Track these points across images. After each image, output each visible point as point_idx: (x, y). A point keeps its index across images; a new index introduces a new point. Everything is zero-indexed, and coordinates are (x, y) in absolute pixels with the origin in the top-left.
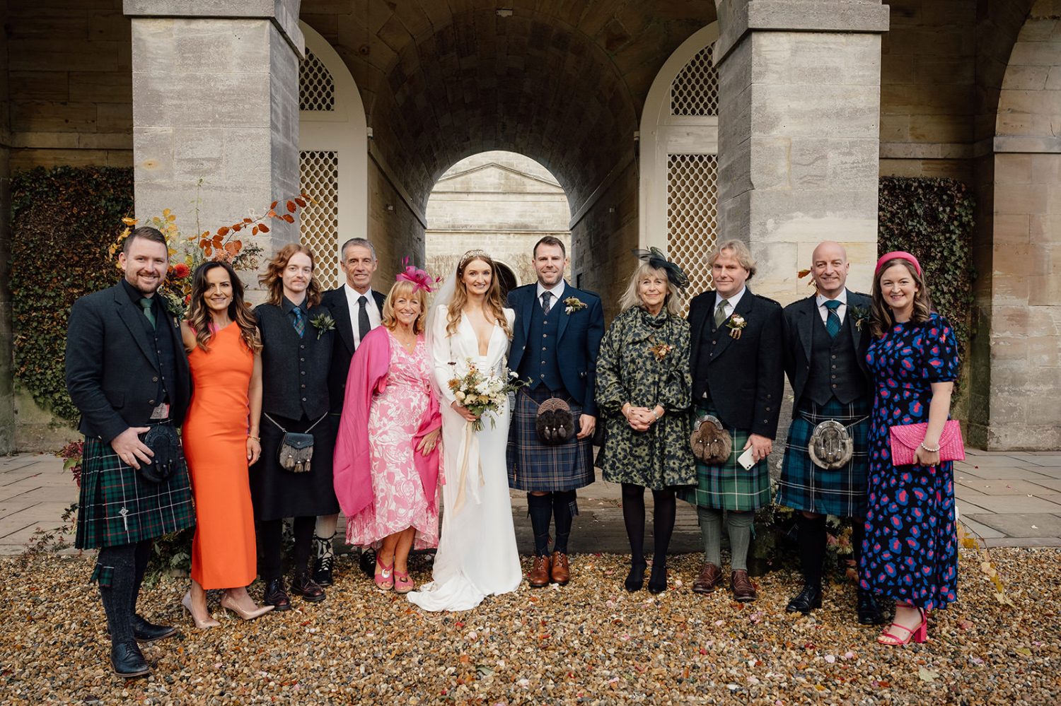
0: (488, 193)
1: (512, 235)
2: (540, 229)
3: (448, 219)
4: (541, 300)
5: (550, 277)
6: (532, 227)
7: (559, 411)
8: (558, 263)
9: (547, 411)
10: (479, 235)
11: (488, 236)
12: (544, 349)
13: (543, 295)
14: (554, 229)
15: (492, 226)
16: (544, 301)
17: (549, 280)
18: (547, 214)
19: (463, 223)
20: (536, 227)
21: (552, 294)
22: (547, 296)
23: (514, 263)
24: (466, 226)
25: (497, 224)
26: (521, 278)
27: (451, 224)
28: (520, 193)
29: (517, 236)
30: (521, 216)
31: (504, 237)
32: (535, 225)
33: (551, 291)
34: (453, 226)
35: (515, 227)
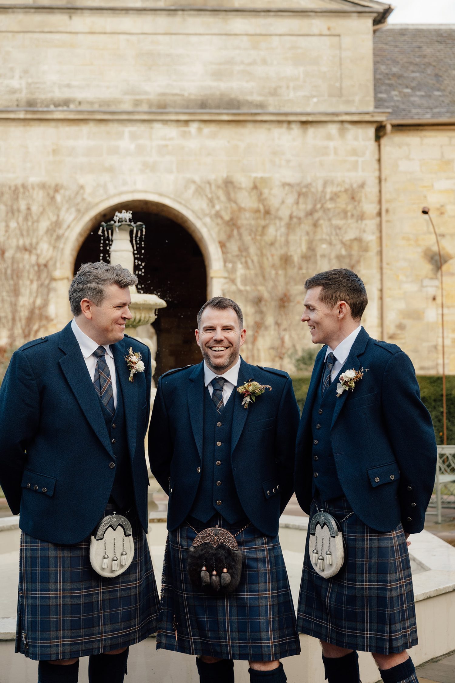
0: (126, 10)
1: (193, 128)
2: (271, 109)
3: (15, 83)
4: (211, 390)
5: (220, 357)
6: (250, 104)
7: (222, 547)
8: (231, 335)
9: (205, 544)
10: (103, 128)
11: (128, 129)
12: (218, 462)
13: (214, 382)
14: (309, 110)
15: (137, 103)
16: (215, 390)
17: (219, 361)
18: (289, 70)
19: (58, 94)
20: (261, 105)
21: (226, 381)
22: (219, 383)
23: (201, 204)
24: (66, 103)
25: (152, 97)
26: (222, 245)
27: (23, 96)
28: (215, 11)
29: (208, 130)
30: (218, 75)
31: (172, 132)
32: (257, 98)
33: (224, 376)
34: (31, 104)
35: (203, 105)
